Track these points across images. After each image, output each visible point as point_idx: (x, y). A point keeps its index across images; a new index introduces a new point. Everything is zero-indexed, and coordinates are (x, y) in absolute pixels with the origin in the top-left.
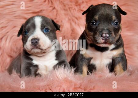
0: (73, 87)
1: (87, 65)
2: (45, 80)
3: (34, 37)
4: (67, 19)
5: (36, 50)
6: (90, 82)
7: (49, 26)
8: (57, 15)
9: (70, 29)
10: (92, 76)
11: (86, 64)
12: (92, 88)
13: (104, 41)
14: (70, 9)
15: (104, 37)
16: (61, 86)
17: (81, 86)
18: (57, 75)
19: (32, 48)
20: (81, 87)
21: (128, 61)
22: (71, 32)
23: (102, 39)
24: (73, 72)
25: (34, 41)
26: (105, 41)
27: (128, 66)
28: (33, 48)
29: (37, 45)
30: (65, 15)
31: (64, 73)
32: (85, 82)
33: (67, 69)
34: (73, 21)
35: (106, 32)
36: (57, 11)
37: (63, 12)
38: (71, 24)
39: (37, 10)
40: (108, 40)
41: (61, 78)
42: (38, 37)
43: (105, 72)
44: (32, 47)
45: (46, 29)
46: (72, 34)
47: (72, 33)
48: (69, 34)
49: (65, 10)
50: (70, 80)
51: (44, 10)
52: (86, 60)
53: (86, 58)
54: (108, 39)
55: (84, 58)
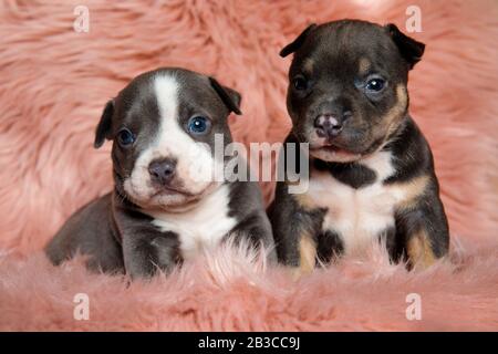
0: (265, 309)
1: (311, 232)
2: (168, 287)
3: (157, 156)
4: (253, 78)
5: (167, 199)
6: (322, 292)
7: (205, 107)
8: (217, 62)
9: (263, 113)
10: (329, 272)
11: (309, 230)
12: (326, 315)
13: (323, 139)
14: (265, 44)
15: (321, 127)
16: (225, 310)
17: (290, 305)
18: (212, 269)
19: (154, 192)
20: (291, 310)
21: (450, 222)
22: (268, 123)
23: (317, 132)
24: (265, 260)
25: (160, 170)
26: (329, 141)
27: (451, 241)
28: (159, 193)
29: (172, 183)
30: (247, 62)
31: (234, 263)
32: (302, 292)
33: (246, 247)
34: (274, 84)
35: (329, 112)
36: (219, 50)
37: (238, 54)
38: (266, 95)
39: (151, 48)
40: (335, 136)
41: (223, 280)
42: (171, 154)
43: (375, 259)
44: (153, 190)
45: (198, 119)
46: (272, 131)
47: (270, 127)
48: (262, 130)
49: (244, 46)
50: (253, 287)
51: (174, 47)
52: (307, 216)
53: (308, 210)
54: (335, 132)
55: (302, 211)
